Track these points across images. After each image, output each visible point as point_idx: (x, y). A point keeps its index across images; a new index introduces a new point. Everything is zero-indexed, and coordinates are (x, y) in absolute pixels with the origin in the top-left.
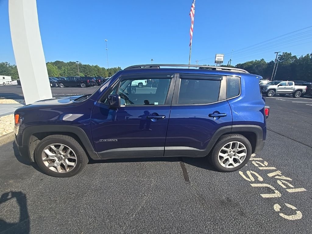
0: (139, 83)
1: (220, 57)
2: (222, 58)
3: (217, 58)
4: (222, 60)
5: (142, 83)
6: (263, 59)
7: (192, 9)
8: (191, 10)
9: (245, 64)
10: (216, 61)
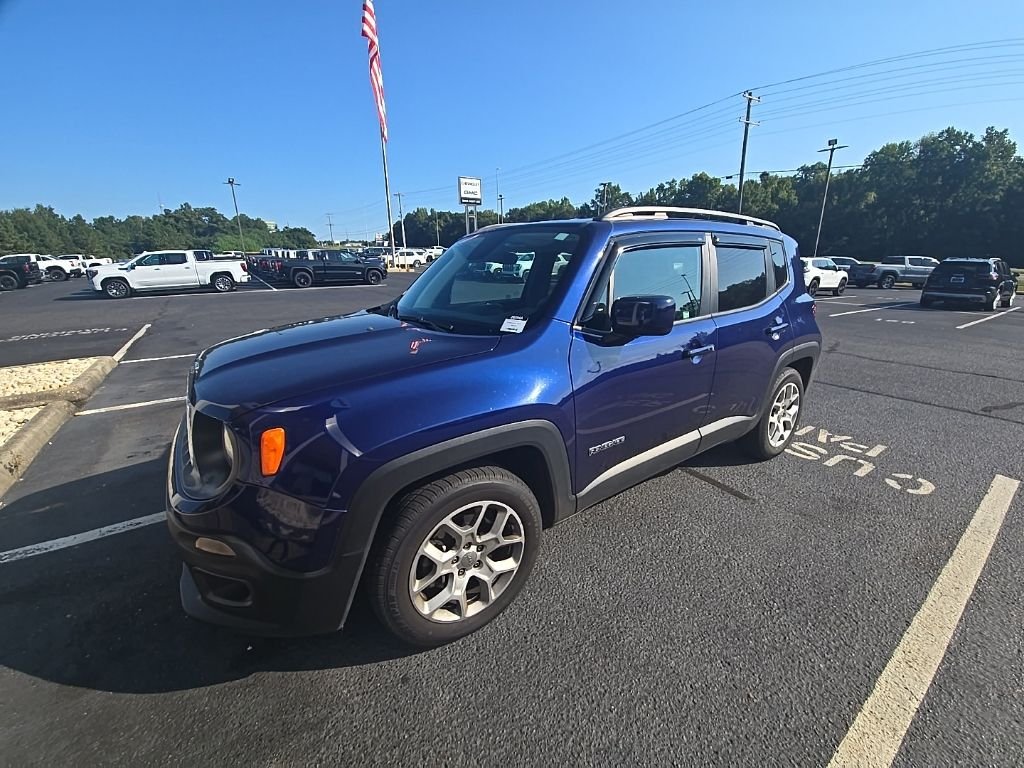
0: (215, 276)
1: (471, 188)
2: (477, 189)
3: (464, 188)
4: (478, 196)
5: (228, 274)
6: (566, 199)
7: (367, 15)
8: (364, 20)
9: (528, 208)
10: (462, 199)
